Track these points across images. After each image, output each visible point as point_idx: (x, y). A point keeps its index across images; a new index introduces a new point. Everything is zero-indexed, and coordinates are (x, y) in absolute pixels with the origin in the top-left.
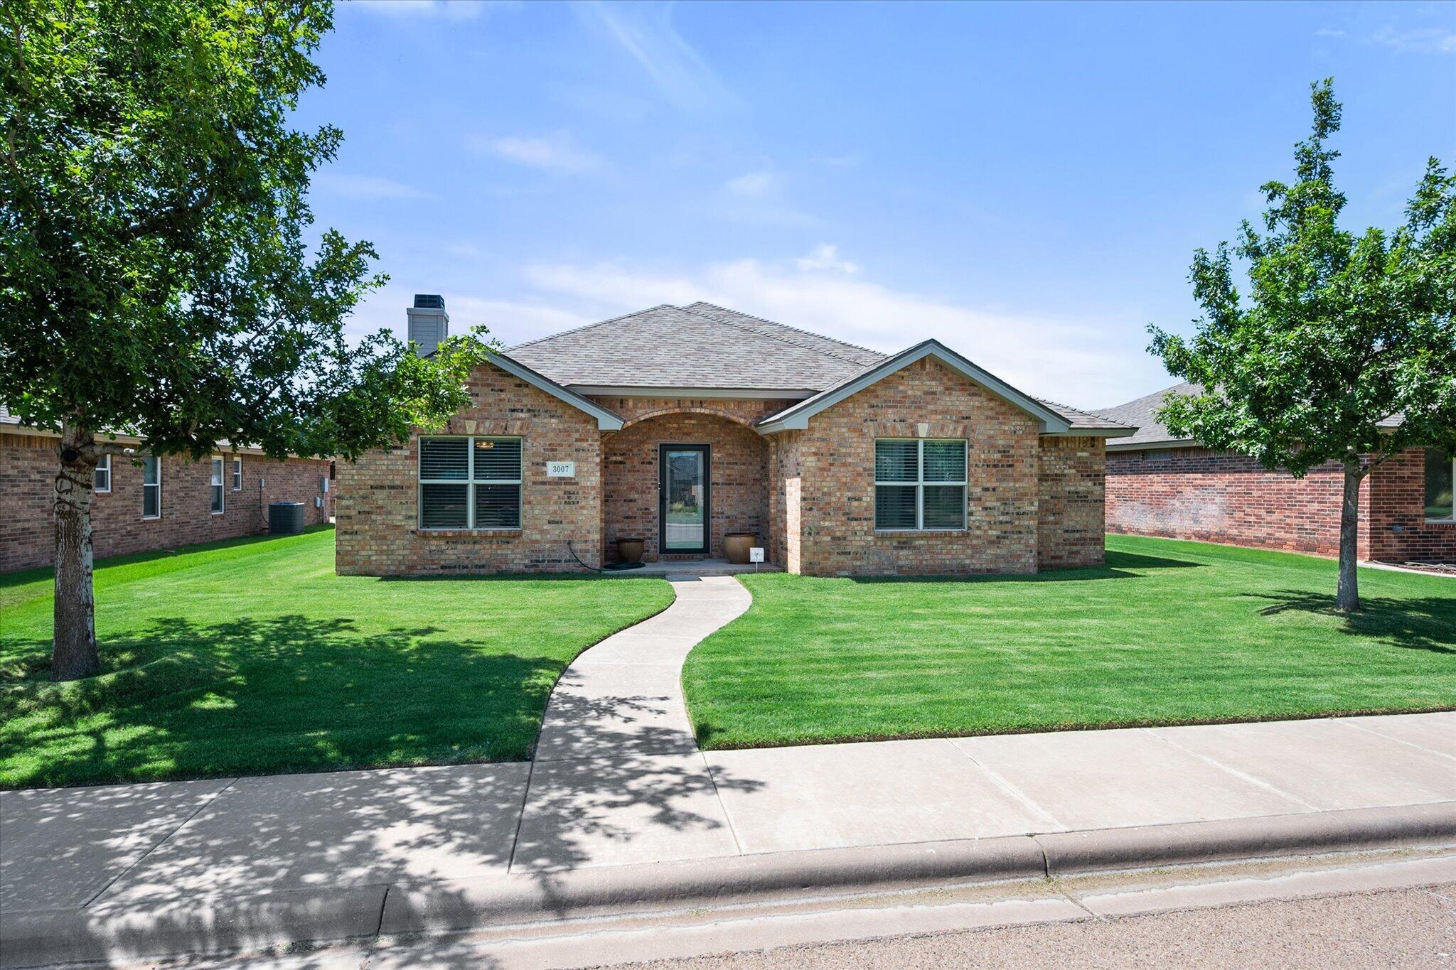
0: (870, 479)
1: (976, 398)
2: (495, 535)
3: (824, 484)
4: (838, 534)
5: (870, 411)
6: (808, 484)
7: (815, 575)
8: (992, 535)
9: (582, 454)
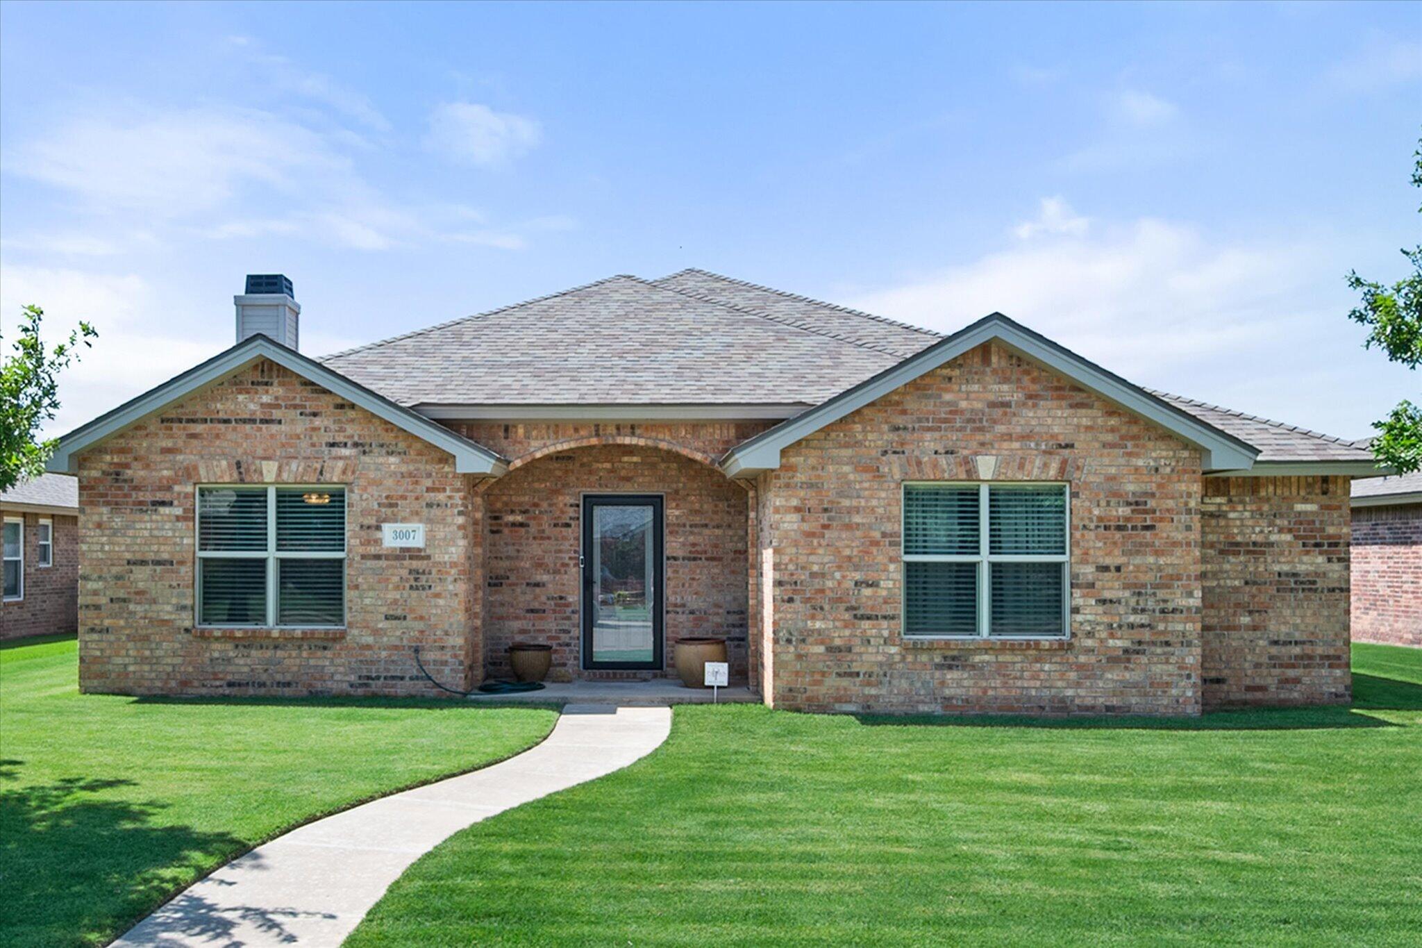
0: (892, 552)
1: (1083, 411)
2: (305, 637)
3: (812, 558)
4: (838, 642)
5: (893, 436)
6: (786, 559)
7: (798, 710)
8: (1115, 648)
9: (435, 512)
